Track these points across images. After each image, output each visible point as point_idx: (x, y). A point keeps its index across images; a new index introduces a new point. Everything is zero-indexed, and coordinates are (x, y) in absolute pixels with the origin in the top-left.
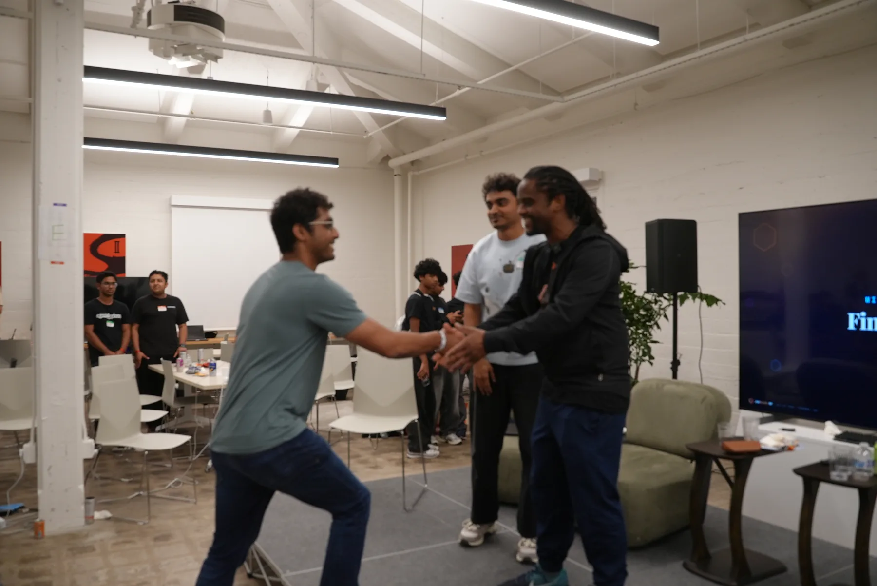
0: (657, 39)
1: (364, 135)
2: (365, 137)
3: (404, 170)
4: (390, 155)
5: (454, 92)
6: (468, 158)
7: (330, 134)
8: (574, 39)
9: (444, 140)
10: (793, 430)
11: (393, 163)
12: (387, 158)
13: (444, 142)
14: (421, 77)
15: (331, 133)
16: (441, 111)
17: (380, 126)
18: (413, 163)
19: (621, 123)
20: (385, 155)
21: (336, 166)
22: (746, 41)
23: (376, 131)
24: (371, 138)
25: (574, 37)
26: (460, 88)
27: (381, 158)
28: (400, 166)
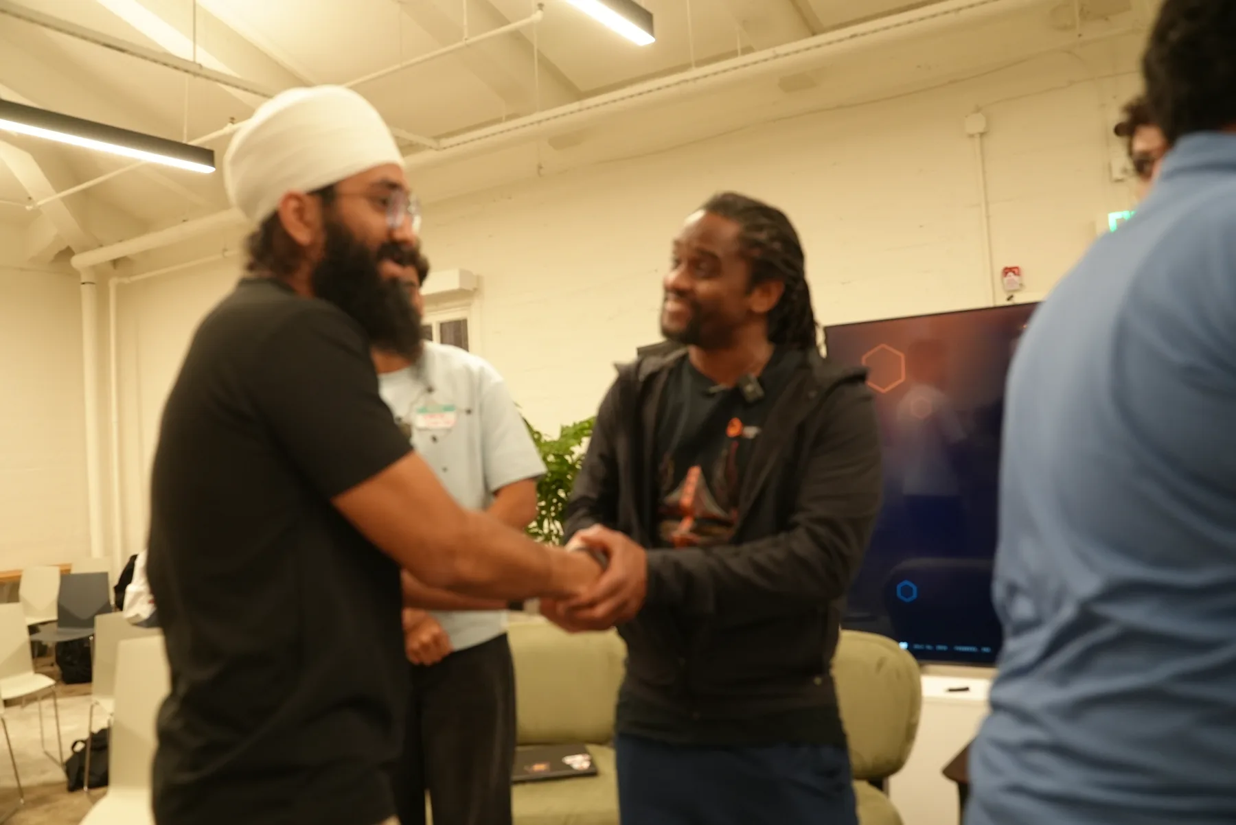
0: (652, 33)
1: (28, 205)
2: (28, 208)
3: (100, 275)
4: (74, 249)
5: (221, 127)
6: (227, 254)
8: (466, 39)
9: (184, 221)
10: (966, 689)
11: (78, 261)
12: (67, 253)
13: (186, 223)
14: (195, 69)
16: (206, 155)
17: (58, 191)
18: (115, 263)
19: (510, 198)
20: (63, 247)
22: (776, 57)
23: (50, 198)
24: (37, 212)
25: (466, 36)
26: (235, 121)
27: (56, 251)
28: (94, 268)
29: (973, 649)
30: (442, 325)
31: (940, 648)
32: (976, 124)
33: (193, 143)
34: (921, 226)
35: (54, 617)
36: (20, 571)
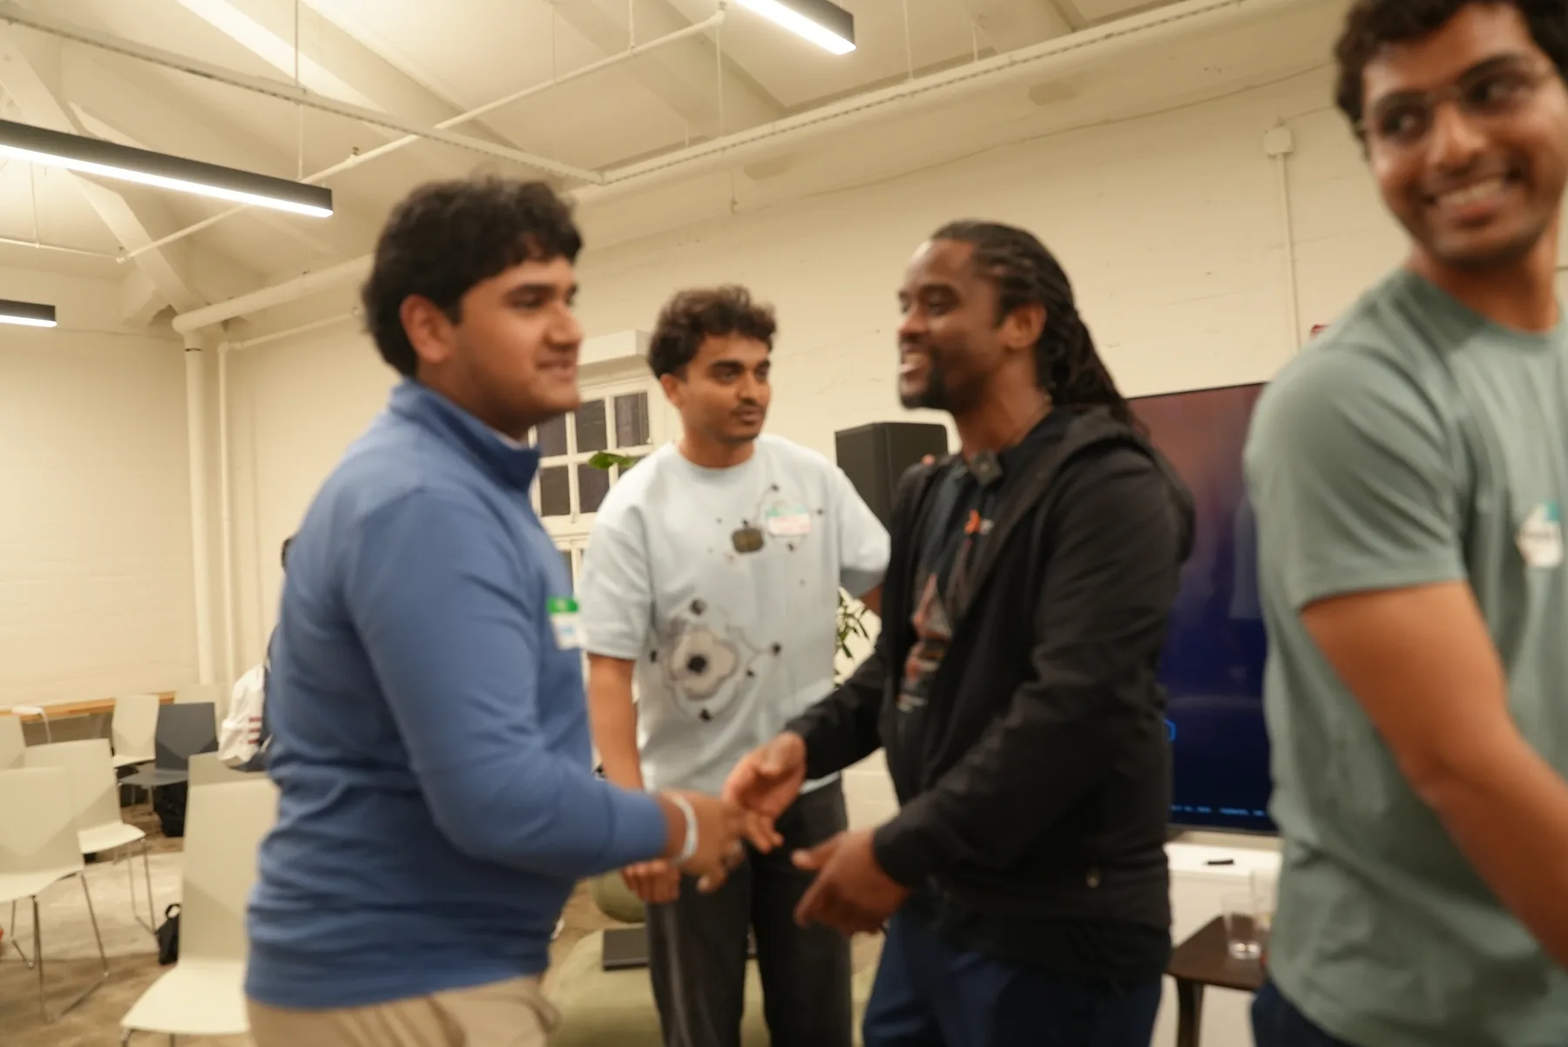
0: (852, 39)
1: (120, 257)
2: (120, 260)
3: (208, 341)
4: (176, 308)
5: (343, 160)
7: (34, 248)
8: (633, 47)
9: (305, 273)
10: (1230, 862)
11: (181, 323)
12: (168, 313)
13: (307, 275)
14: (298, 95)
15: (37, 246)
16: (321, 195)
17: (155, 239)
18: (226, 324)
19: (698, 241)
20: (163, 306)
21: (49, 324)
23: (146, 248)
24: (131, 265)
25: (632, 44)
26: (358, 152)
27: (155, 312)
28: (199, 331)
29: (1243, 812)
30: (617, 399)
31: (1202, 810)
32: (1277, 142)
33: (307, 181)
34: (1209, 274)
35: (152, 756)
36: (113, 700)
